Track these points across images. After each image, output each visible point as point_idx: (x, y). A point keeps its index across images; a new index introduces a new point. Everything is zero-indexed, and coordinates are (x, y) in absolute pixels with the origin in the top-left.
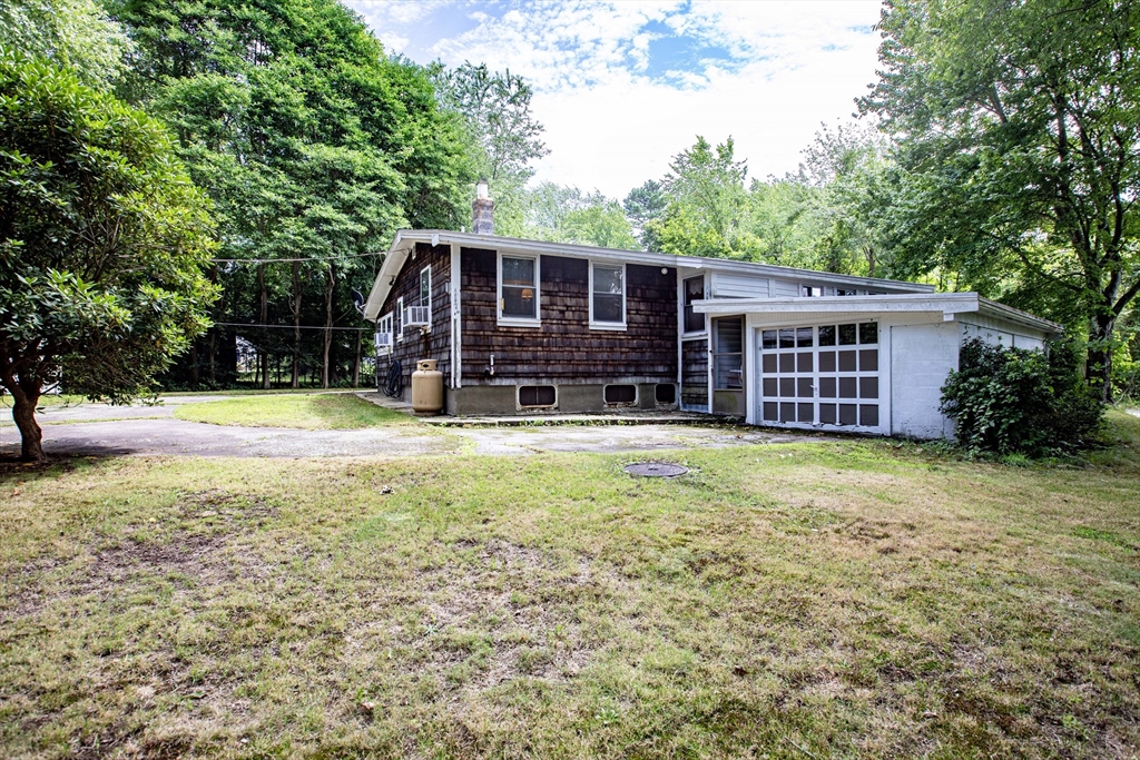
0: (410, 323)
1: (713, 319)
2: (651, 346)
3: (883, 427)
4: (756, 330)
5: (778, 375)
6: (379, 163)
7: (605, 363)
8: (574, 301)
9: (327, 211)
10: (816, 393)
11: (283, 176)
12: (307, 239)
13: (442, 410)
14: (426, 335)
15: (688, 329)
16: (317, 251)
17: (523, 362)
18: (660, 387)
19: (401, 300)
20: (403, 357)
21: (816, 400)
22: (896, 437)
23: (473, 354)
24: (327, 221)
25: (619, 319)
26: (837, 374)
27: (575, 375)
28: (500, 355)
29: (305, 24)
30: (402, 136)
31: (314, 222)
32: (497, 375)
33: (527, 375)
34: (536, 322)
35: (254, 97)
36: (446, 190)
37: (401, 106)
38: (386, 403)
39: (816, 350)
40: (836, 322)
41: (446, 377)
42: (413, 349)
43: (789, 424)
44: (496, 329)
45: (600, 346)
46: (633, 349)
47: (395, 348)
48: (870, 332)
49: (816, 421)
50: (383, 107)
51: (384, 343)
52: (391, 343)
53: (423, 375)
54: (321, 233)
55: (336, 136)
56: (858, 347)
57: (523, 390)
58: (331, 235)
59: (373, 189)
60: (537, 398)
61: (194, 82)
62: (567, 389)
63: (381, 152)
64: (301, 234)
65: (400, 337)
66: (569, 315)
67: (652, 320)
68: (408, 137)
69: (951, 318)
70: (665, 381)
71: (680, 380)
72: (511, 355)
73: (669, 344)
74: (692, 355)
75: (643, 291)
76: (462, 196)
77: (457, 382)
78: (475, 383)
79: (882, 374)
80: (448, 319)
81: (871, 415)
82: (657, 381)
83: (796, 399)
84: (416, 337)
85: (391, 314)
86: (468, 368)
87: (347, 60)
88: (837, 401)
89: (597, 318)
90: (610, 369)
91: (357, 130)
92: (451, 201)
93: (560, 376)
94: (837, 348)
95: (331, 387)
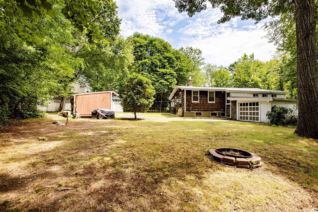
0: (178, 102)
1: (231, 101)
2: (220, 106)
3: (259, 121)
4: (239, 103)
5: (242, 111)
6: (171, 71)
7: (211, 109)
8: (205, 98)
9: (163, 81)
10: (249, 115)
11: (155, 75)
12: (159, 86)
13: (183, 116)
14: (180, 104)
15: (227, 103)
16: (161, 88)
17: (196, 108)
18: (222, 113)
19: (176, 97)
20: (176, 107)
21: (249, 116)
22: (261, 122)
23: (188, 107)
24: (163, 83)
25: (214, 101)
26: (252, 111)
27: (205, 111)
28: (192, 107)
29: (159, 48)
30: (175, 65)
31: (161, 83)
32: (192, 110)
33: (197, 111)
34: (198, 102)
35: (151, 62)
36: (184, 74)
37: (175, 59)
38: (173, 115)
39: (249, 107)
40: (252, 102)
41: (183, 111)
42: (178, 106)
43: (244, 120)
44: (192, 103)
45: (210, 106)
46: (216, 106)
47: (175, 105)
48: (257, 104)
49: (249, 120)
50: (172, 60)
51: (173, 105)
52: (174, 104)
53: (180, 110)
54: (162, 85)
55: (164, 67)
56: (256, 107)
57: (196, 113)
58: (163, 85)
59: (170, 76)
60: (199, 115)
61: (143, 61)
62: (204, 113)
63: (172, 68)
64: (158, 85)
65: (176, 104)
66: (204, 100)
67: (220, 101)
68: (177, 65)
69: (269, 102)
70: (223, 112)
71: (226, 112)
72: (194, 107)
73: (224, 105)
74: (228, 107)
75: (218, 96)
76: (187, 75)
77: (185, 111)
78: (188, 112)
79: (259, 111)
80: (184, 101)
81: (257, 119)
82: (221, 112)
83: (245, 116)
84: (178, 104)
85: (174, 99)
86: (187, 109)
87: (166, 53)
88: (252, 116)
89: (209, 101)
90: (212, 110)
91: (168, 65)
92: (185, 76)
93: (203, 111)
94: (252, 107)
95: (161, 112)
